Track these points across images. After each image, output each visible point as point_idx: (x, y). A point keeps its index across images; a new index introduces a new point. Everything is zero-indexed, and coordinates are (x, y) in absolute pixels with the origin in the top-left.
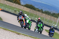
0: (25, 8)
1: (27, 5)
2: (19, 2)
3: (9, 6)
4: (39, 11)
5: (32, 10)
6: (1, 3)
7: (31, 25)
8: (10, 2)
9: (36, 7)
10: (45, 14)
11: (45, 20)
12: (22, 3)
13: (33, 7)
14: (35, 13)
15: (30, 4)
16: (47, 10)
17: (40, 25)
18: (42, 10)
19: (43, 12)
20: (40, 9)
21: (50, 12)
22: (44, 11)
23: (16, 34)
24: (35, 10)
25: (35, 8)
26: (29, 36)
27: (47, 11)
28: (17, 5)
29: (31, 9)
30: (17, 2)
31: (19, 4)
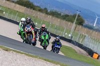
0: (18, 5)
4: (40, 10)
5: (29, 9)
9: (36, 4)
10: (51, 17)
11: (51, 27)
13: (30, 4)
14: (34, 15)
16: (55, 9)
18: (46, 9)
19: (47, 13)
20: (42, 8)
21: (59, 12)
22: (49, 11)
24: (34, 9)
25: (35, 6)
27: (54, 11)
29: (28, 7)
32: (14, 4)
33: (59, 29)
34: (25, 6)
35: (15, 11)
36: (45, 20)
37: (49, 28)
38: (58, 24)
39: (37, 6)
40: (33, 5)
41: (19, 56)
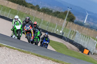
4: (32, 7)
9: (28, 1)
10: (42, 13)
11: (43, 24)
13: (22, 2)
14: (26, 12)
18: (37, 6)
19: (39, 10)
20: (34, 5)
21: (51, 10)
22: (41, 8)
24: (26, 6)
25: (27, 3)
27: (46, 8)
33: (51, 26)
34: (17, 4)
35: (8, 8)
36: (37, 17)
37: (41, 25)
38: (49, 21)
39: (29, 4)
40: (25, 2)
41: (12, 51)
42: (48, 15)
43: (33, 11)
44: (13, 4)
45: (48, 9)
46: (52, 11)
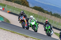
0: (34, 10)
1: (35, 7)
2: (27, 4)
3: (17, 8)
4: (48, 13)
5: (41, 12)
6: (9, 5)
7: (38, 27)
8: (18, 4)
9: (45, 9)
10: (54, 17)
11: (54, 23)
12: (31, 5)
13: (41, 9)
14: (44, 16)
15: (39, 6)
16: (56, 12)
17: (48, 27)
18: (51, 12)
19: (52, 15)
20: (49, 11)
21: (59, 14)
22: (53, 13)
23: (24, 37)
24: (44, 12)
25: (44, 10)
26: (37, 39)
27: (56, 14)
28: (25, 7)
29: (40, 11)
30: (25, 4)
31: (28, 6)
32: (31, 9)
33: (59, 25)
35: (32, 13)
36: (51, 19)
38: (58, 22)
39: (46, 11)
40: (43, 10)
42: (57, 18)
43: (48, 15)
44: (36, 11)
45: (57, 14)
46: (60, 16)
